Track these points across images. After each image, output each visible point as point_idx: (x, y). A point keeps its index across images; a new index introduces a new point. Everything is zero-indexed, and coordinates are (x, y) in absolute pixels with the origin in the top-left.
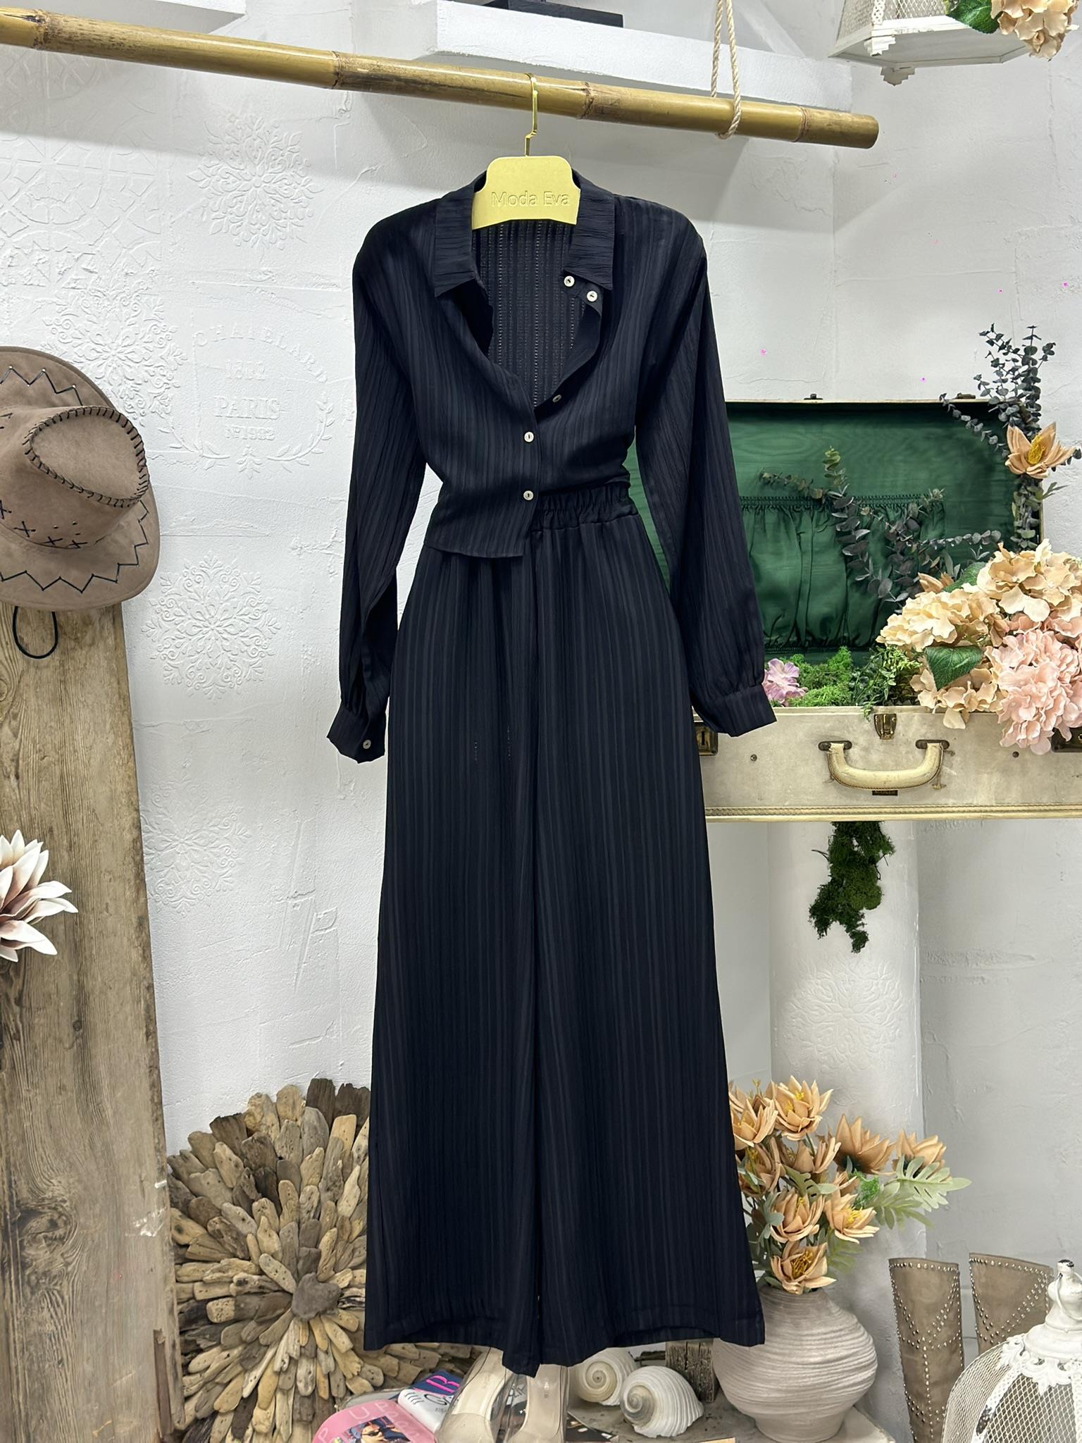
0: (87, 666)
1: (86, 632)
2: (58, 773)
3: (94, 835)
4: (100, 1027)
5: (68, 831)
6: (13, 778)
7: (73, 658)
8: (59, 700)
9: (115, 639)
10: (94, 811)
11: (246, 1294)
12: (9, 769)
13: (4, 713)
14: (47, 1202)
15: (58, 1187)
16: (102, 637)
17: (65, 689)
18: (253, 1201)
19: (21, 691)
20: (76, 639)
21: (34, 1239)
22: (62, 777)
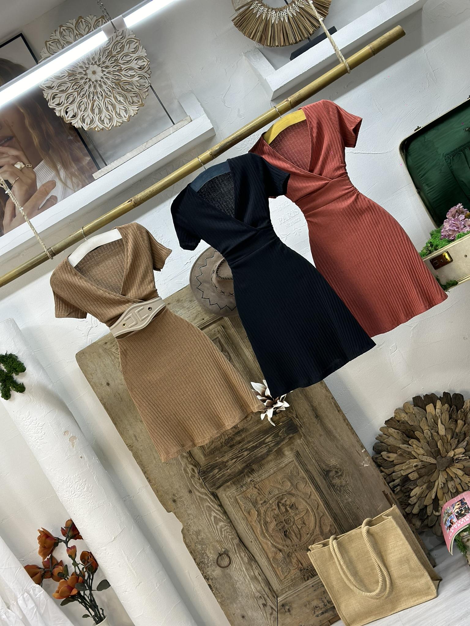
4: (323, 415)
11: (420, 468)
14: (332, 467)
15: (333, 462)
18: (409, 441)
21: (333, 478)
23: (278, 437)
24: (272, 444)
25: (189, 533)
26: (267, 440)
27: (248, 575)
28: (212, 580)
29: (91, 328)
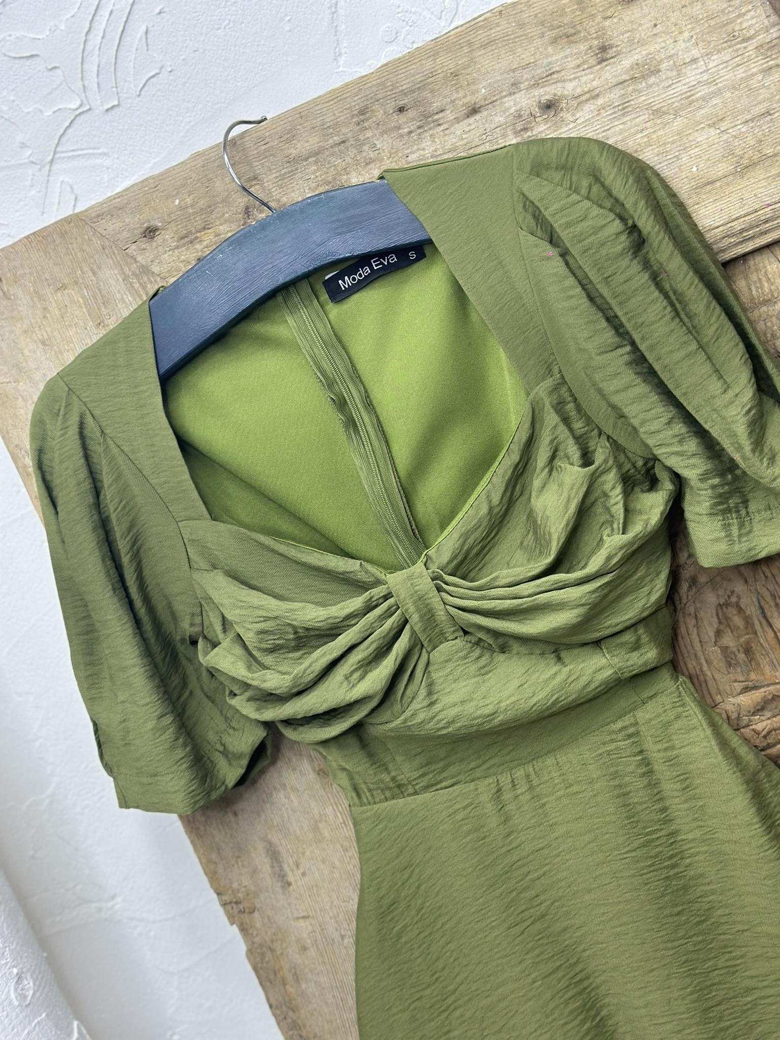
29: (77, 116)
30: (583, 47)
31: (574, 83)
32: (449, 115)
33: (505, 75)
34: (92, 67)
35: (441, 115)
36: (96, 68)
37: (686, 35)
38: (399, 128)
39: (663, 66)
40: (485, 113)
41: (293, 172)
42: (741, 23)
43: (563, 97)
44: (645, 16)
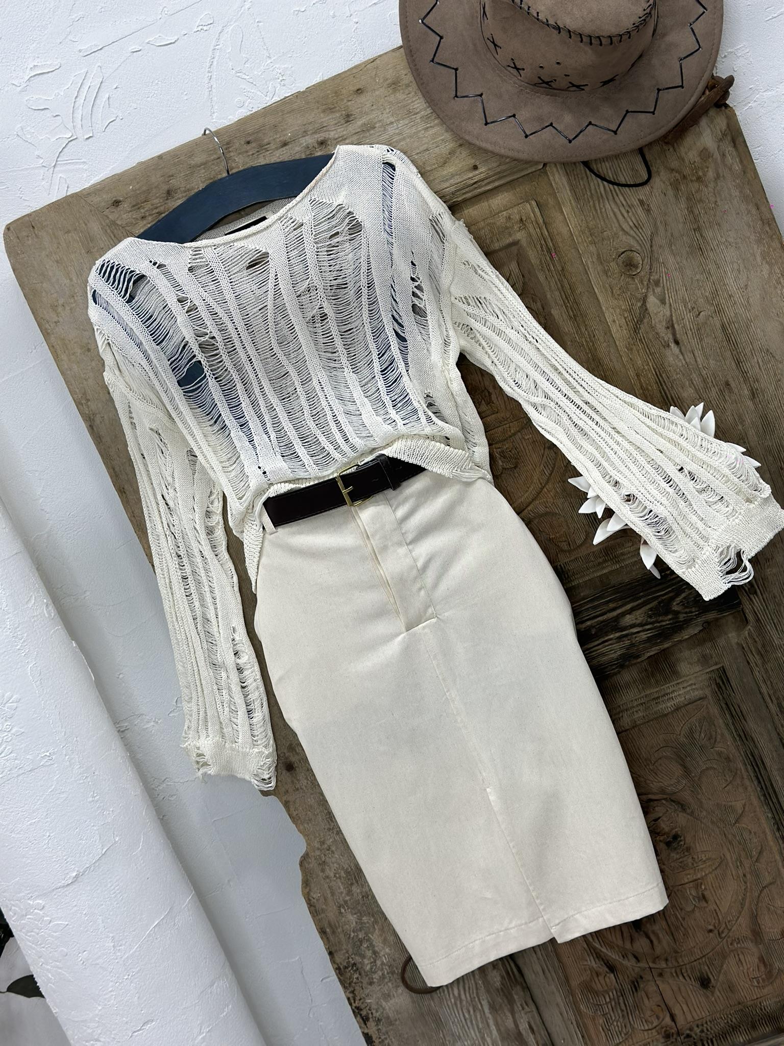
0: (719, 203)
1: (708, 168)
2: (718, 325)
3: (775, 374)
5: (746, 379)
6: (672, 345)
7: (701, 201)
8: (699, 249)
9: (741, 161)
10: (768, 350)
12: (666, 339)
13: (645, 283)
16: (725, 165)
17: (701, 236)
19: (656, 255)
20: (699, 179)
22: (723, 327)
23: (666, 614)
24: (644, 636)
25: (323, 871)
26: (628, 616)
27: (497, 1024)
28: (377, 1025)
29: (69, 142)
30: (338, 115)
31: (335, 132)
32: (272, 146)
33: (300, 127)
34: (78, 115)
35: (268, 146)
36: (80, 116)
37: (388, 111)
38: (247, 152)
39: (377, 125)
40: (290, 146)
41: (192, 173)
42: (413, 106)
43: (329, 139)
44: (367, 101)
